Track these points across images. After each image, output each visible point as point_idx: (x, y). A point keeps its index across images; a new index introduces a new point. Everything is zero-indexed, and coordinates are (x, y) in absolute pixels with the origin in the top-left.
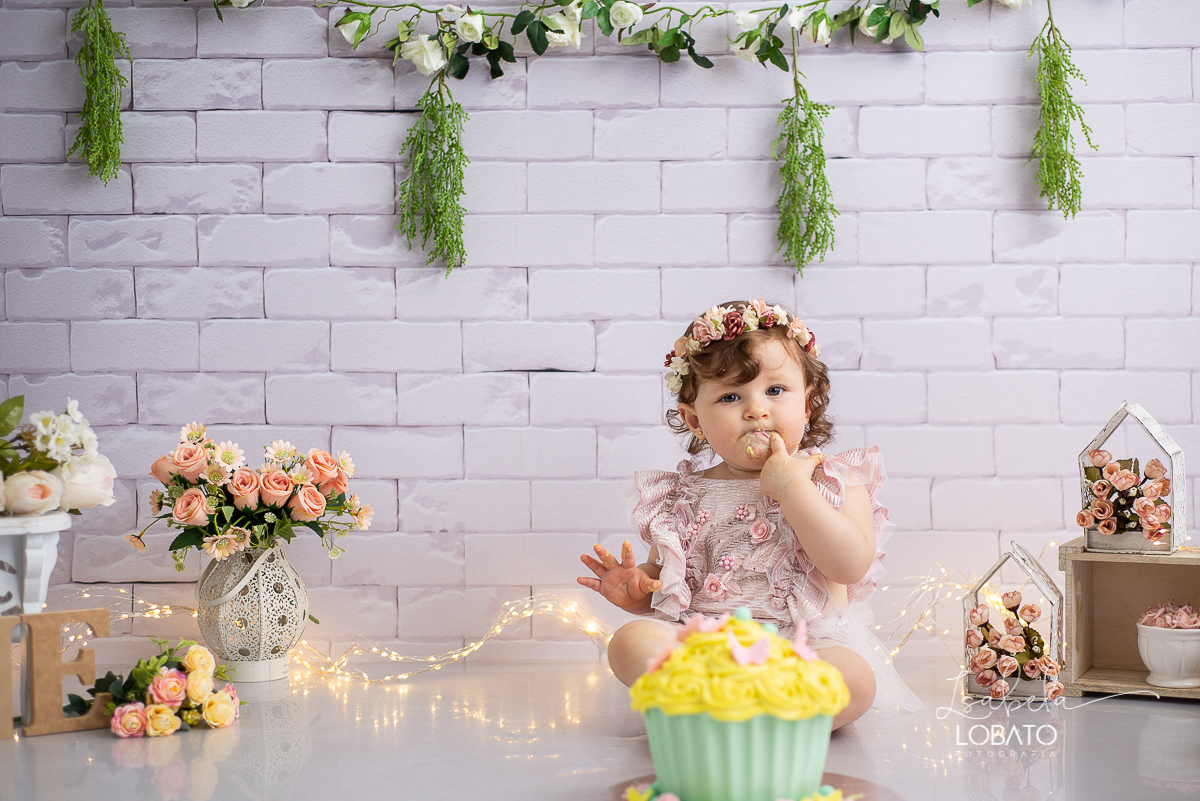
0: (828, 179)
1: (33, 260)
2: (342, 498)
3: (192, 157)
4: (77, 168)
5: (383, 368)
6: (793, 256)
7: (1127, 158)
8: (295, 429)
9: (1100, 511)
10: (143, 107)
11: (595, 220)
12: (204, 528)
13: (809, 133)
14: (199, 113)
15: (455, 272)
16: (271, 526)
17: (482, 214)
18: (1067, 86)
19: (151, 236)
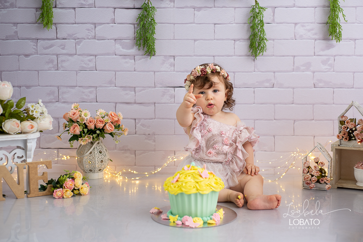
0: (265, 30)
1: (27, 52)
2: (119, 126)
3: (74, 22)
4: (40, 25)
5: (131, 86)
6: (254, 53)
7: (356, 24)
8: (105, 104)
9: (344, 134)
10: (59, 7)
11: (194, 42)
12: (79, 135)
13: (259, 16)
14: (76, 9)
15: (152, 57)
16: (98, 135)
17: (161, 40)
18: (338, 2)
19: (62, 46)
